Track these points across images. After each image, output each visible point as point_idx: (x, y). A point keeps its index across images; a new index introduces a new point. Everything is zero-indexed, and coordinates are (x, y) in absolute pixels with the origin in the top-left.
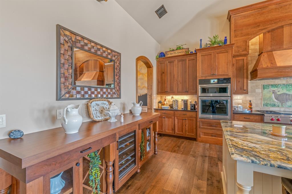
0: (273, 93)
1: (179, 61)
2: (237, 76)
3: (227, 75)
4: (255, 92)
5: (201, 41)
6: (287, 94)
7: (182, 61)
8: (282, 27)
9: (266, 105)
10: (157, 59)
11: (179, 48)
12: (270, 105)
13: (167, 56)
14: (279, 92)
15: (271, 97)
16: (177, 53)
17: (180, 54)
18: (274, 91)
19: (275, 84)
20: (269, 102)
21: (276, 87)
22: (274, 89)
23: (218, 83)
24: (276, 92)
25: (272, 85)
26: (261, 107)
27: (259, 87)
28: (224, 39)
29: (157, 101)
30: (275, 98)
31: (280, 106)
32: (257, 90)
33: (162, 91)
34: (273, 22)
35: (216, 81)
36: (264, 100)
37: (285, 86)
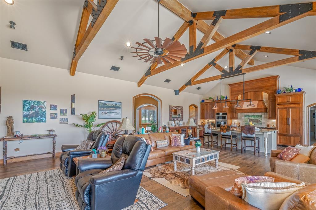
0: (248, 119)
1: (210, 104)
2: (230, 112)
3: (226, 112)
4: (241, 118)
6: (253, 119)
7: (211, 104)
8: (247, 92)
10: (201, 103)
11: (211, 98)
13: (205, 102)
16: (209, 101)
17: (210, 101)
20: (247, 123)
21: (249, 116)
23: (223, 115)
26: (244, 124)
27: (243, 116)
28: (226, 97)
29: (201, 122)
30: (249, 121)
33: (203, 117)
35: (222, 114)
36: (245, 122)
37: (253, 116)
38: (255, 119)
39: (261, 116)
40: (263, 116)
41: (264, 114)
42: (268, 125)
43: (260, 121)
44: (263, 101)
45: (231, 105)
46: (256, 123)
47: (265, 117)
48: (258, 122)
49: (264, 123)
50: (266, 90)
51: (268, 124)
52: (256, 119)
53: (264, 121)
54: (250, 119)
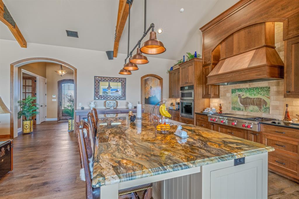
0: (239, 97)
3: (192, 83)
4: (226, 96)
5: (184, 57)
6: (249, 98)
8: (232, 35)
9: (234, 108)
10: (169, 72)
11: (179, 62)
12: (237, 108)
13: (173, 70)
14: (243, 96)
15: (237, 100)
18: (239, 95)
19: (240, 88)
20: (236, 106)
21: (241, 91)
22: (240, 93)
24: (241, 96)
25: (238, 89)
26: (230, 111)
27: (229, 92)
28: (195, 53)
30: (240, 102)
31: (244, 110)
32: (227, 94)
34: (226, 32)
35: (187, 87)
36: (232, 104)
37: (248, 90)
38: (252, 97)
39: (268, 89)
40: (274, 89)
41: (278, 85)
42: (287, 116)
43: (266, 103)
44: (274, 48)
45: (204, 69)
46: (256, 108)
47: (278, 93)
48: (260, 105)
49: (276, 108)
50: (278, 14)
51: (287, 112)
52: (256, 97)
53: (277, 103)
54: (243, 97)
